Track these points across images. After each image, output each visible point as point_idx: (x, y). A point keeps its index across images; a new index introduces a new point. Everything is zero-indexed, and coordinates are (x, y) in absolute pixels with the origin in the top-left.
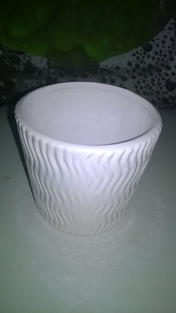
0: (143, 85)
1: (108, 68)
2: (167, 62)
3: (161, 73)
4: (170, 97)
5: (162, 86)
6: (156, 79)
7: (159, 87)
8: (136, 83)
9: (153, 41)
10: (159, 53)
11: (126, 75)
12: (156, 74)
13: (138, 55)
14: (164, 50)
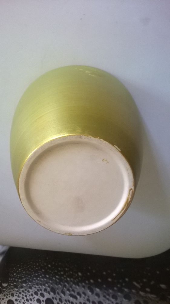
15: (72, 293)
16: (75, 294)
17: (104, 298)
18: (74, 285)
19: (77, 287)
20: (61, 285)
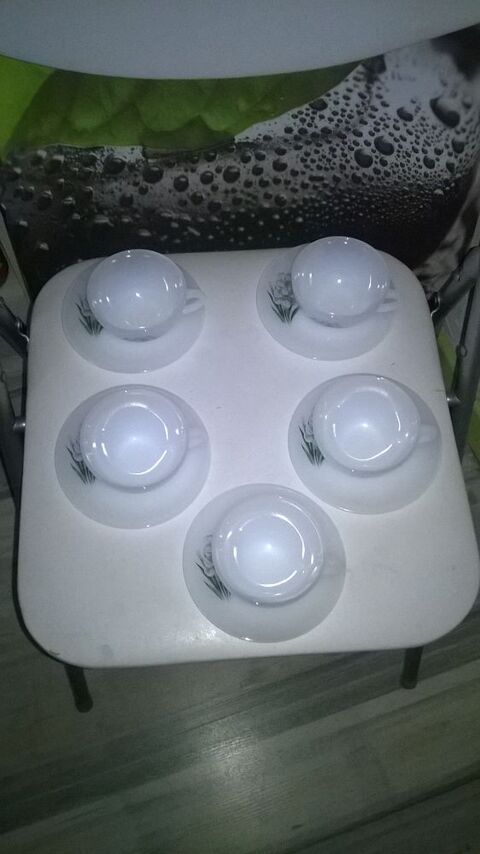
0: (315, 157)
1: (250, 141)
2: (354, 126)
3: (346, 140)
4: (364, 174)
5: (348, 158)
6: (338, 149)
7: (344, 159)
8: (302, 155)
9: (329, 95)
10: (340, 113)
11: (283, 147)
12: (336, 141)
13: (304, 116)
14: (348, 109)
15: (317, 184)
16: (311, 184)
17: (256, 194)
18: (314, 196)
19: (307, 196)
20: (340, 190)
